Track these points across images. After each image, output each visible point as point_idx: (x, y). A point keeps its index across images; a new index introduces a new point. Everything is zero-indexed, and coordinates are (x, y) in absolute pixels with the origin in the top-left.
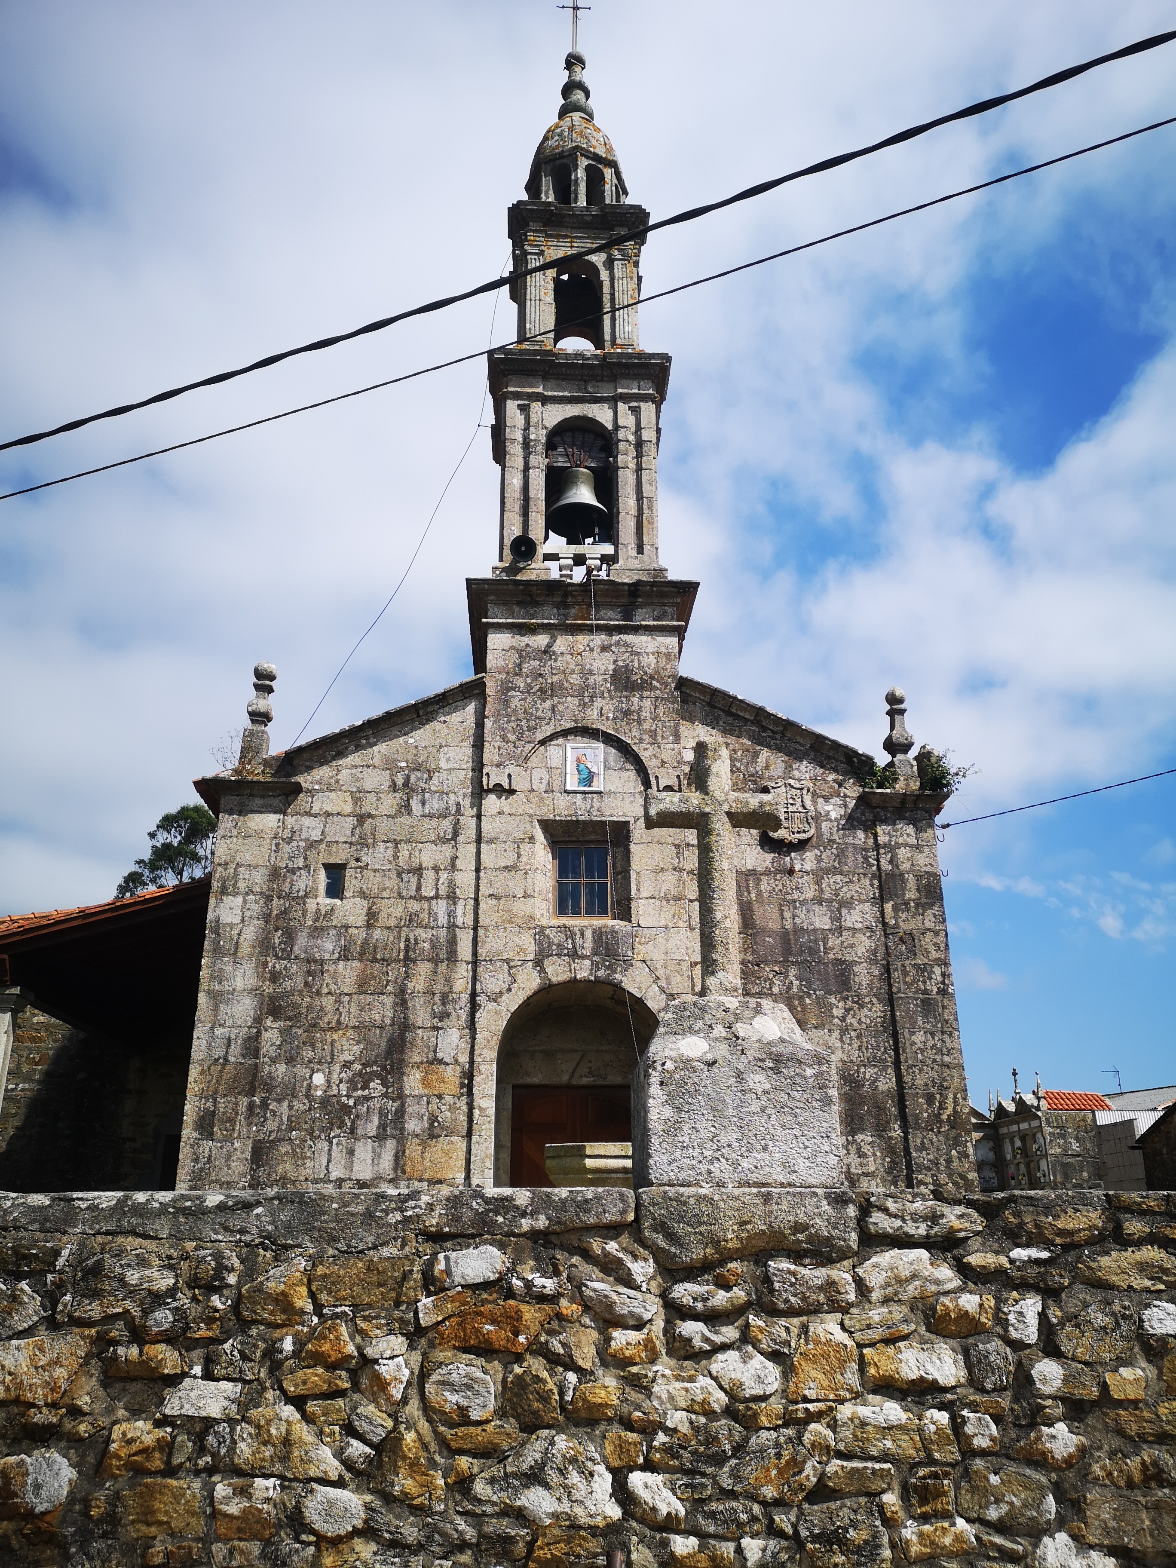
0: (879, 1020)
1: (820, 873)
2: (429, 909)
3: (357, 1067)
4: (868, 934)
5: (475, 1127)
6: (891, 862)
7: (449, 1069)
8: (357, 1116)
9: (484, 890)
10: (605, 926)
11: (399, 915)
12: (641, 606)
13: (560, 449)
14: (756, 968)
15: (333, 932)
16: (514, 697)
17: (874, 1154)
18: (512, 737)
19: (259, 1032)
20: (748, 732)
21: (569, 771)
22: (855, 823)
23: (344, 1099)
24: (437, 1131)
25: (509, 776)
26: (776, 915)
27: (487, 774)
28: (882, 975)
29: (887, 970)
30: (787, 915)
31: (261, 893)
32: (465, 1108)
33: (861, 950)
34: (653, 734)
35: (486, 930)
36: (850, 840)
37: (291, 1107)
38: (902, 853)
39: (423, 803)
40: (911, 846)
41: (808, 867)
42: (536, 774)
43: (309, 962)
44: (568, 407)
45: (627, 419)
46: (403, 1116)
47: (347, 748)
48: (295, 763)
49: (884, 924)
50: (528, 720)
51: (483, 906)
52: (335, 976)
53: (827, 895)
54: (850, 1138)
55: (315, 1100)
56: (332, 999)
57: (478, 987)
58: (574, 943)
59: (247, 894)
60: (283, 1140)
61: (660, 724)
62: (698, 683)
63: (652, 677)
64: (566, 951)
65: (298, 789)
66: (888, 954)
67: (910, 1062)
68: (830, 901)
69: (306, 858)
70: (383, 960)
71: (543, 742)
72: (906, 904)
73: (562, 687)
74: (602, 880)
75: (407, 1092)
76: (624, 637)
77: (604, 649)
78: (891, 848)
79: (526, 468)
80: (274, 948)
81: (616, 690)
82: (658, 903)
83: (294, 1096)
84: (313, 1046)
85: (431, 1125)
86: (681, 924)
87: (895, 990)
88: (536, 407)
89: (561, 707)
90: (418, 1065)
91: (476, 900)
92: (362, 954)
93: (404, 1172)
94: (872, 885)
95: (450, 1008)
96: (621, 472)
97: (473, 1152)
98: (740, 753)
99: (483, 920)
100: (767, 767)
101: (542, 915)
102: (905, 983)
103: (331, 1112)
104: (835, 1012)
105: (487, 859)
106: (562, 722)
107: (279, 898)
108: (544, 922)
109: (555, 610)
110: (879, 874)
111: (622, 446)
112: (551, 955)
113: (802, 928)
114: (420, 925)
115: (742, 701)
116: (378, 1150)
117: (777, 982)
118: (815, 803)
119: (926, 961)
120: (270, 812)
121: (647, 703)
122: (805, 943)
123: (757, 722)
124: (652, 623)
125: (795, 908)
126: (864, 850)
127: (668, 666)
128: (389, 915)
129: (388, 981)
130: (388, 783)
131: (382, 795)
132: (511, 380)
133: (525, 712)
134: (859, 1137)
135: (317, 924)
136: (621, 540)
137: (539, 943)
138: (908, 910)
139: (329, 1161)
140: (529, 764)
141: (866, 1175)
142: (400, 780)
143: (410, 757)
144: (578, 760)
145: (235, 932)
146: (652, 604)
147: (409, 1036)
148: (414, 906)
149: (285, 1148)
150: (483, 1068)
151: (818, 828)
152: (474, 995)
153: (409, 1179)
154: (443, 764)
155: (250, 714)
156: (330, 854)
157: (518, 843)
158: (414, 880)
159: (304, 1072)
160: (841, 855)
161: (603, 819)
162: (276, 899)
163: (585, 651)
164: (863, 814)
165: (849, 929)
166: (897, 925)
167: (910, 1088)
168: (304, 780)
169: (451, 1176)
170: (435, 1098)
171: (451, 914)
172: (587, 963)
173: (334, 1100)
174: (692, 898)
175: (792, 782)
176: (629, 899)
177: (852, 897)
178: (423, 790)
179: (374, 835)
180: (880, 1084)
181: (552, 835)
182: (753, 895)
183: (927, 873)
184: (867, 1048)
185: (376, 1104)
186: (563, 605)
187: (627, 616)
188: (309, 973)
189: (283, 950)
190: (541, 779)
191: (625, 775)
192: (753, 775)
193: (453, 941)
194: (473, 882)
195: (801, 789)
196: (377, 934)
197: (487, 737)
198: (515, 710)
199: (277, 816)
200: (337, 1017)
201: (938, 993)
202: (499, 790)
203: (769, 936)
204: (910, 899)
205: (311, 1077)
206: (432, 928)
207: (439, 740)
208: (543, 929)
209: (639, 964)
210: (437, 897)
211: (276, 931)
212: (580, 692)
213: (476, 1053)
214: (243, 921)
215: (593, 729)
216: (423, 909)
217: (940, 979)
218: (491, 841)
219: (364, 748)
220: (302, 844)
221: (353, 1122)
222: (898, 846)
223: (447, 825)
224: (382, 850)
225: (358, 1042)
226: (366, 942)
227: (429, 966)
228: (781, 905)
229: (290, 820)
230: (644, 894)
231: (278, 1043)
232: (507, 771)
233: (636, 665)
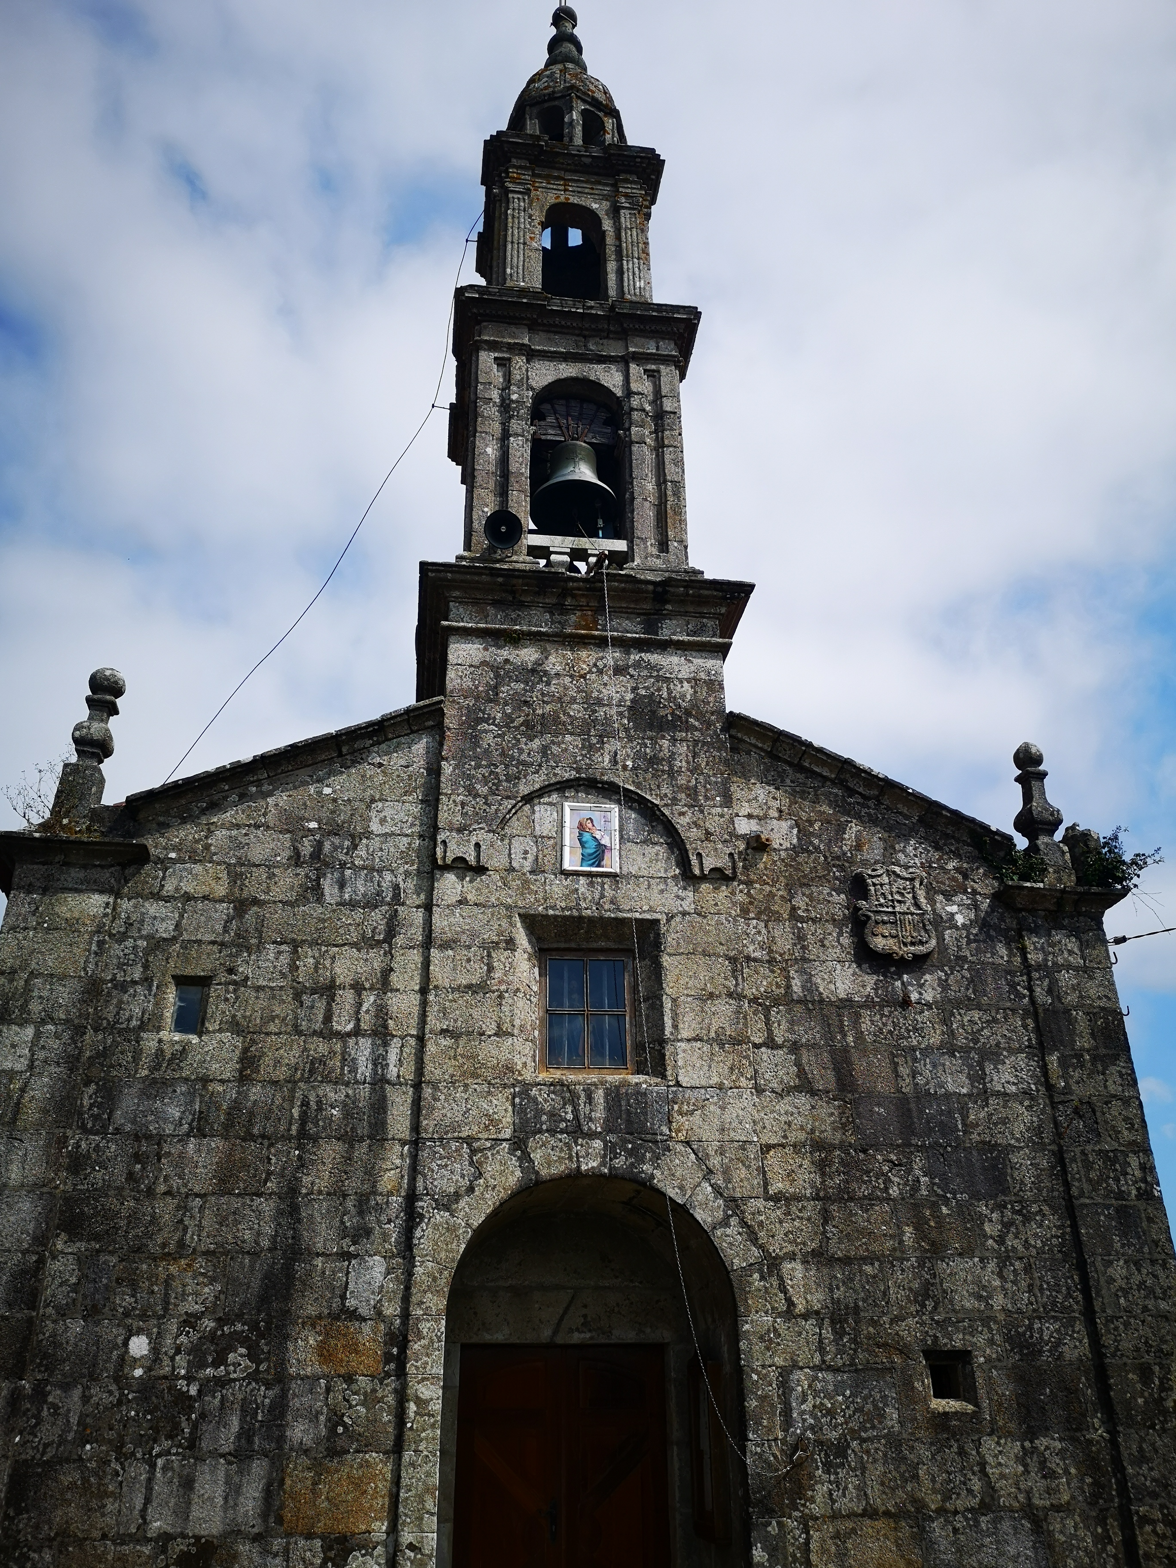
0: (1054, 1241)
1: (949, 1008)
2: (344, 1053)
3: (208, 1324)
4: (1027, 1103)
5: (408, 1435)
6: (1050, 991)
7: (367, 1328)
8: (203, 1416)
9: (434, 1022)
10: (625, 1083)
11: (293, 1061)
12: (670, 616)
13: (550, 419)
14: (862, 1156)
15: (182, 1088)
16: (486, 732)
17: (1067, 1472)
18: (483, 790)
19: (41, 1261)
20: (827, 795)
21: (567, 841)
22: (993, 933)
23: (181, 1384)
24: (340, 1443)
25: (477, 846)
26: (886, 1070)
27: (444, 842)
28: (1053, 1168)
29: (1060, 1157)
30: (904, 1071)
31: (67, 1021)
32: (391, 1399)
33: (1019, 1128)
34: (692, 793)
35: (436, 1088)
36: (988, 957)
37: (85, 1399)
38: (1065, 978)
39: (342, 885)
40: (1076, 969)
41: (929, 996)
42: (518, 846)
43: (137, 1138)
44: (562, 366)
45: (642, 385)
46: (282, 1415)
47: (225, 798)
48: (141, 816)
49: (1050, 1088)
50: (507, 766)
51: (431, 1048)
52: (181, 1161)
53: (961, 1041)
54: (1027, 1444)
55: (129, 1386)
56: (172, 1202)
57: (420, 1184)
58: (575, 1111)
59: (43, 1022)
60: (68, 1460)
61: (701, 779)
62: (755, 723)
63: (688, 713)
64: (563, 1125)
65: (141, 856)
66: (1059, 1135)
67: (1109, 1312)
68: (966, 1050)
69: (146, 967)
70: (263, 1136)
71: (529, 799)
72: (1079, 1056)
73: (556, 720)
74: (616, 1011)
75: (293, 1371)
76: (646, 656)
77: (619, 671)
78: (1050, 971)
79: (505, 436)
80: (81, 1114)
81: (636, 729)
82: (706, 1048)
83: (93, 1377)
84: (134, 1287)
85: (332, 1431)
86: (743, 1082)
87: (1075, 1191)
88: (519, 362)
89: (555, 749)
90: (313, 1322)
91: (421, 1039)
92: (228, 1126)
93: (280, 1520)
94: (1025, 1026)
95: (371, 1219)
96: (635, 448)
97: (404, 1482)
98: (817, 826)
99: (432, 1071)
100: (859, 847)
101: (525, 1064)
102: (1089, 1180)
103: (157, 1408)
104: (987, 1228)
105: (440, 973)
106: (558, 771)
107: (96, 1030)
108: (528, 1076)
109: (547, 616)
110: (1034, 1010)
111: (636, 415)
112: (540, 1131)
113: (928, 1093)
114: (327, 1080)
115: (820, 750)
116: (236, 1479)
117: (896, 1179)
118: (932, 901)
119: (1116, 1145)
120: (94, 891)
121: (682, 748)
122: (933, 1117)
123: (840, 782)
124: (686, 638)
125: (915, 1060)
126: (1009, 972)
127: (711, 699)
128: (277, 1062)
129: (269, 1174)
130: (287, 853)
131: (276, 871)
132: (486, 328)
133: (503, 754)
134: (1042, 1442)
135: (157, 1075)
136: (638, 533)
137: (520, 1111)
138: (1082, 1066)
139: (148, 1501)
140: (508, 830)
141: (1057, 1508)
142: (306, 848)
143: (324, 814)
144: (581, 827)
145: (16, 1085)
146: (686, 614)
147: (300, 1268)
148: (321, 1047)
149: (69, 1476)
150: (425, 1327)
151: (941, 939)
152: (411, 1198)
153: (289, 1535)
154: (375, 827)
155: (76, 741)
156: (187, 960)
157: (489, 947)
158: (321, 1005)
159: (117, 1333)
160: (976, 980)
161: (621, 915)
162: (90, 1032)
163: (590, 672)
164: (1002, 919)
165: (998, 1094)
166: (1067, 1090)
167: (1114, 1355)
168: (155, 844)
169: (363, 1527)
170: (339, 1381)
171: (379, 1061)
172: (598, 1144)
173: (165, 1385)
174: (758, 1041)
175: (897, 869)
176: (661, 1042)
177: (998, 1045)
178: (343, 865)
179: (261, 932)
180: (1065, 1349)
181: (539, 939)
182: (850, 1039)
183: (1103, 1009)
184: (1041, 1289)
185: (235, 1393)
186: (559, 609)
187: (651, 627)
188: (137, 1157)
189: (96, 1118)
190: (526, 852)
191: (651, 850)
192: (838, 858)
193: (380, 1106)
194: (416, 1010)
195: (912, 880)
196: (255, 1092)
197: (445, 787)
198: (486, 751)
199: (105, 898)
200: (179, 1234)
201: (1139, 1197)
202: (461, 866)
203: (879, 1105)
204: (1082, 1049)
205: (126, 1343)
206: (347, 1084)
207: (369, 792)
208: (527, 1087)
209: (679, 1147)
210: (357, 1032)
211: (87, 1084)
212: (584, 729)
213: (414, 1299)
214: (31, 1067)
215: (603, 783)
216: (332, 1052)
217: (1138, 1173)
218: (446, 945)
219: (253, 798)
220: (143, 943)
221: (195, 1426)
222: (1058, 968)
223: (378, 918)
224: (271, 956)
225: (213, 1280)
226: (236, 1105)
227: (339, 1147)
228: (894, 1056)
229: (126, 905)
230: (685, 1034)
231: (73, 1280)
232: (473, 840)
233: (665, 695)
